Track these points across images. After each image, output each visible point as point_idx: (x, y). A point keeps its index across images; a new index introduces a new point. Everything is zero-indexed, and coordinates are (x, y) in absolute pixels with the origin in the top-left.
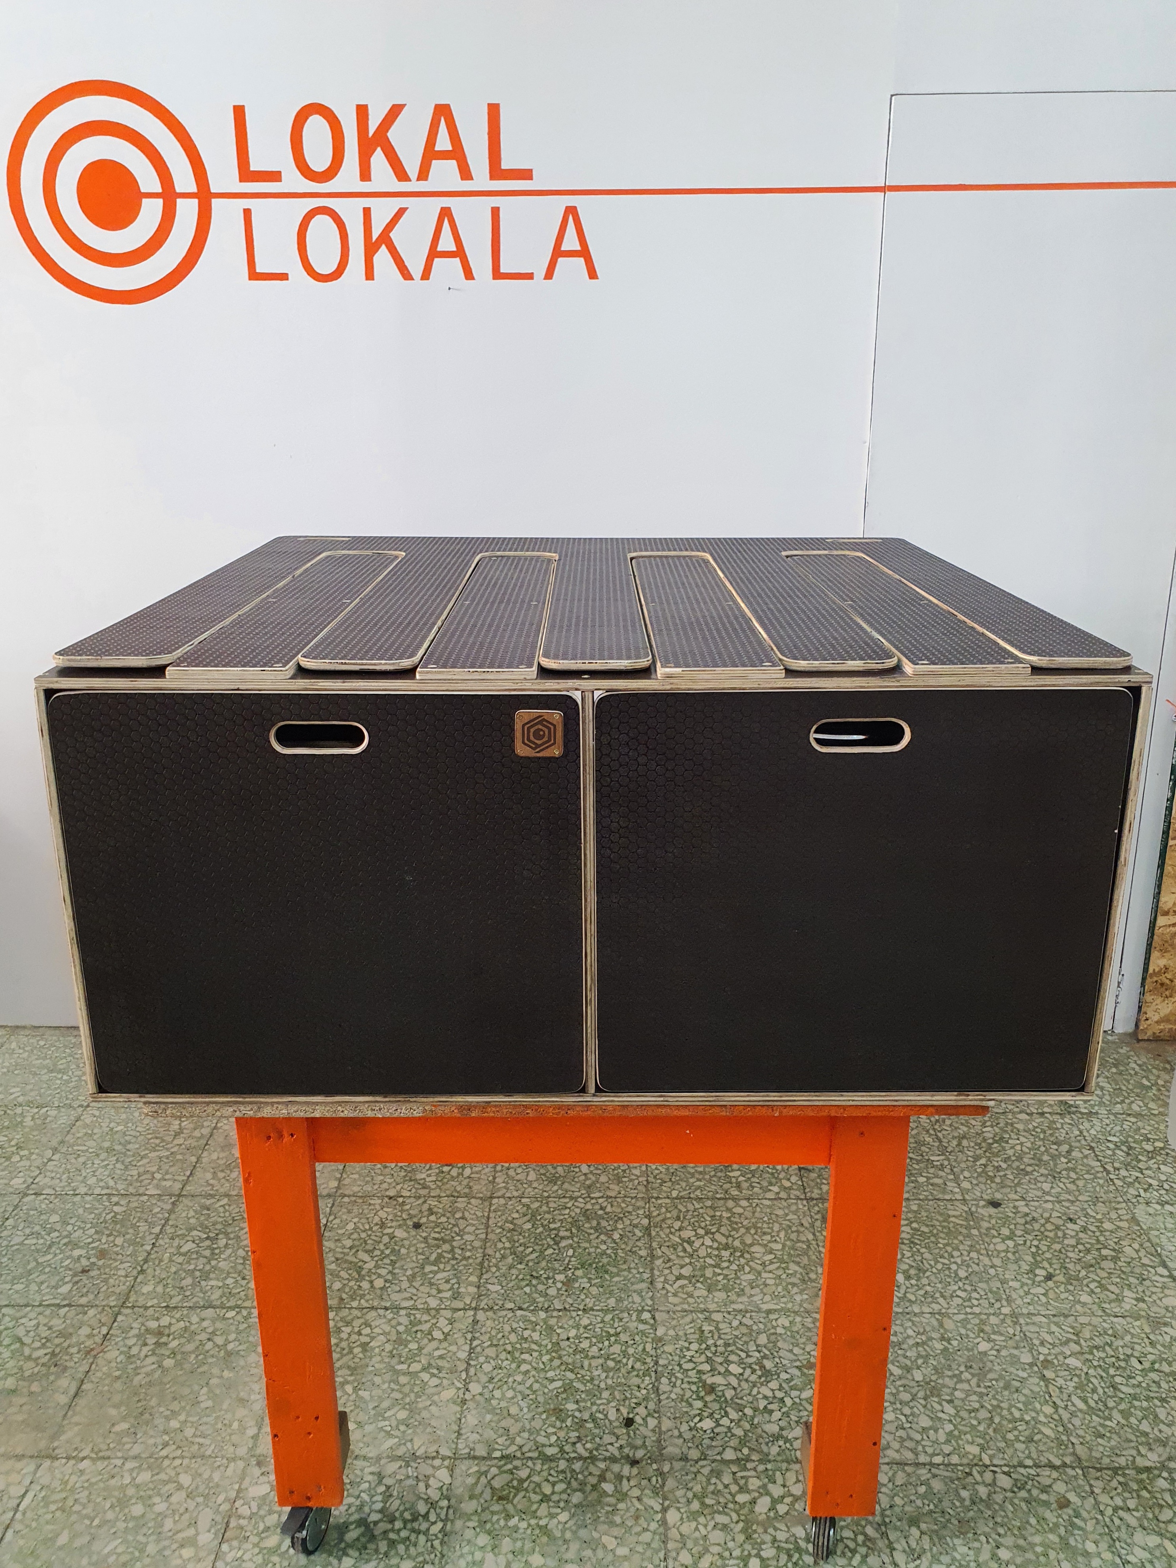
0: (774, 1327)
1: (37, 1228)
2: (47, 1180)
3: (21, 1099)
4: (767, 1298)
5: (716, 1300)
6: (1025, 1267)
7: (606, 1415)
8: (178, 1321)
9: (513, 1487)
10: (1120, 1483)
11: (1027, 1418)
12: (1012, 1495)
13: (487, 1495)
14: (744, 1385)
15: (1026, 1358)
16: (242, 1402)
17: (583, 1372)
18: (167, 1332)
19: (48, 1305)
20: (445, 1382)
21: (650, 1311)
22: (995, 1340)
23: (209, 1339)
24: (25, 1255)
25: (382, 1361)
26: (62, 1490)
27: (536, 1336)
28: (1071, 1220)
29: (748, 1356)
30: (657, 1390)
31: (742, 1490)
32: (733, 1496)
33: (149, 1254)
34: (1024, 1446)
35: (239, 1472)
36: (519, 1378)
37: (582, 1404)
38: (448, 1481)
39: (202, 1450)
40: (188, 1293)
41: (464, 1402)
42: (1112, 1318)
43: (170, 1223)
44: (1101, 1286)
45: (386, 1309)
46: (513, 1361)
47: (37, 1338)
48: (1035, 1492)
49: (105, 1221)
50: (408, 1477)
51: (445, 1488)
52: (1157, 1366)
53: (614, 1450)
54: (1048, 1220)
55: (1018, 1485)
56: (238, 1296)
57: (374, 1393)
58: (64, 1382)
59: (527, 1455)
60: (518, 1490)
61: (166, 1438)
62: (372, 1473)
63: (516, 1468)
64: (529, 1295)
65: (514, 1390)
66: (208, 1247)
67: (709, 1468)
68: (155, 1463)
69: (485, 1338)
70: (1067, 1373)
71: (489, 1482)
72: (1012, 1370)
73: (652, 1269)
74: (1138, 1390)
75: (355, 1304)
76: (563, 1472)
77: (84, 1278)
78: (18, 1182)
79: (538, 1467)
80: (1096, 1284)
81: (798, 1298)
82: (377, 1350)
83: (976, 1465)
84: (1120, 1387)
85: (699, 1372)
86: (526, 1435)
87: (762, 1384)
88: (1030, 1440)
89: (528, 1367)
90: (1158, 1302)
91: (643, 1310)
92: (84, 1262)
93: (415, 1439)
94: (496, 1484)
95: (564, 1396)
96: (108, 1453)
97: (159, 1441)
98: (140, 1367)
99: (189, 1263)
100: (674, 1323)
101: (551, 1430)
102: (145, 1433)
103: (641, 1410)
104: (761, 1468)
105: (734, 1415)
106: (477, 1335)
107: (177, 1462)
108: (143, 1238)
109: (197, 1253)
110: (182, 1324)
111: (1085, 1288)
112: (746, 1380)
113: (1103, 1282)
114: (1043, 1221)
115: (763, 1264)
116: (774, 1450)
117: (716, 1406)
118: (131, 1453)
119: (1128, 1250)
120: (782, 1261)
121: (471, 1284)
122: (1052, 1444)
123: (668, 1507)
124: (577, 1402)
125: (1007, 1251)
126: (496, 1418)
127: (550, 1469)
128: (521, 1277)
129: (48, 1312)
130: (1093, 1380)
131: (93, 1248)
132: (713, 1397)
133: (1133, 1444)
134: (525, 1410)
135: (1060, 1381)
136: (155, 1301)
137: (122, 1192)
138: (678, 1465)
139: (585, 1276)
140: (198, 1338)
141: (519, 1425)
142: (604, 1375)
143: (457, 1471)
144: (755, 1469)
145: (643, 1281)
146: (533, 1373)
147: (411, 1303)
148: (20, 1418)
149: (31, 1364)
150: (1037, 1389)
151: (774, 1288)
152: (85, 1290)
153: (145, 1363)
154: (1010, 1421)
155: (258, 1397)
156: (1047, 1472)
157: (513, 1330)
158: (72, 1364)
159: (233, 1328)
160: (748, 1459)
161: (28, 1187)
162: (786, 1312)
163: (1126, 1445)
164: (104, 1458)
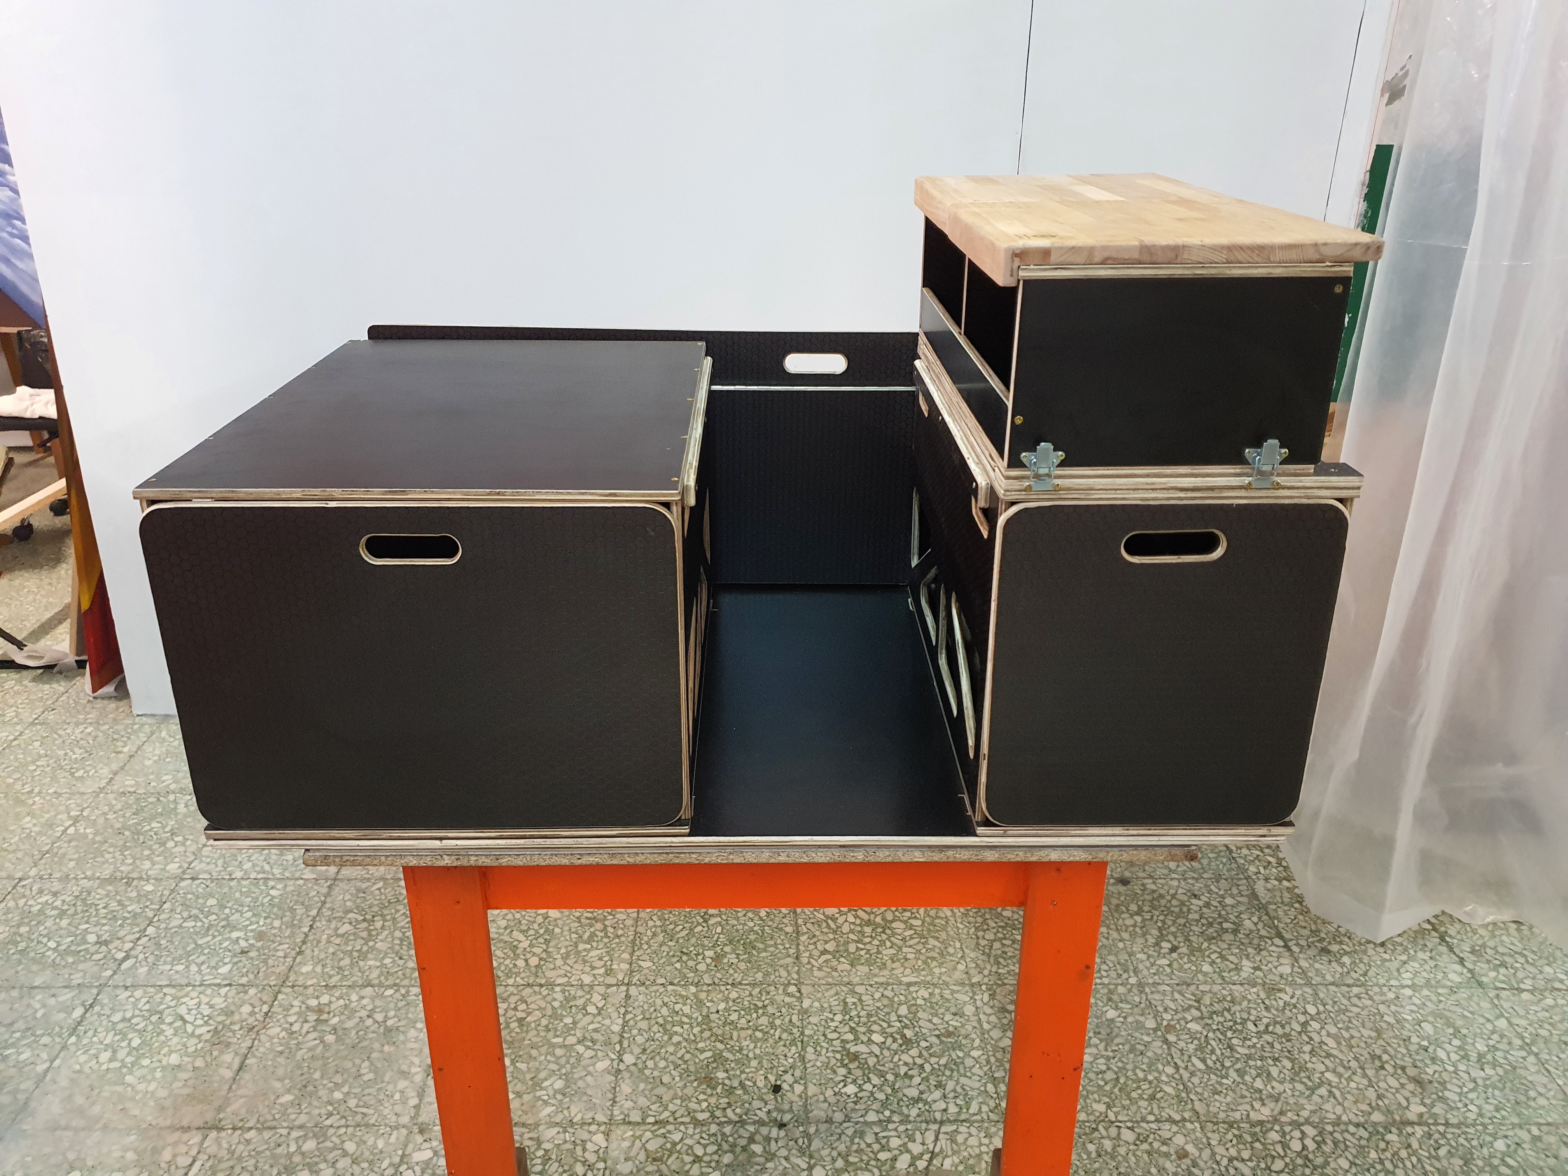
0: (913, 998)
1: (195, 912)
2: (203, 865)
3: (173, 787)
4: (908, 971)
5: (859, 973)
6: (1151, 940)
7: (755, 1083)
8: (338, 999)
9: (667, 1150)
10: (1235, 1136)
11: (1150, 1078)
12: (1136, 1147)
13: (642, 1157)
14: (885, 1052)
15: (1151, 1024)
16: (405, 1075)
17: (732, 1043)
18: (327, 1010)
19: (210, 985)
20: (600, 1054)
21: (796, 985)
22: (1121, 1009)
23: (368, 1016)
24: (183, 938)
25: (538, 1035)
26: (228, 1160)
27: (687, 1010)
28: (1195, 896)
29: (890, 1026)
30: (803, 1059)
31: (883, 1148)
32: (875, 1154)
33: (307, 936)
34: (1146, 1103)
35: (402, 1139)
36: (671, 1049)
37: (731, 1073)
38: (604, 1144)
39: (366, 1119)
40: (346, 973)
41: (619, 1071)
42: (1231, 986)
43: (328, 905)
44: (1222, 957)
45: (541, 986)
46: (665, 1033)
47: (199, 1016)
48: (1156, 1145)
49: (262, 905)
50: (566, 1142)
51: (601, 1151)
52: (1271, 1028)
53: (762, 1115)
54: (1173, 896)
55: (1141, 1139)
56: (396, 975)
57: (531, 1065)
58: (228, 1057)
59: (680, 1120)
60: (671, 1153)
61: (330, 1108)
62: (531, 1139)
63: (669, 1132)
64: (680, 971)
65: (666, 1059)
66: (367, 929)
67: (853, 1129)
68: (320, 1132)
69: (638, 1011)
70: (1187, 1036)
71: (643, 1145)
72: (1137, 1035)
73: (798, 945)
74: (1253, 1051)
75: (511, 981)
76: (714, 1135)
77: (244, 959)
78: (173, 867)
79: (690, 1131)
80: (1217, 955)
81: (937, 971)
82: (533, 1025)
83: (1103, 1121)
84: (1237, 1048)
85: (842, 1041)
86: (678, 1102)
87: (903, 1052)
88: (1152, 1097)
89: (680, 1039)
90: (1274, 970)
91: (789, 983)
92: (243, 943)
93: (572, 1107)
94: (652, 1146)
95: (715, 1065)
96: (274, 1123)
97: (323, 1111)
98: (303, 1043)
99: (346, 944)
100: (820, 995)
101: (702, 1097)
102: (310, 1104)
103: (788, 1078)
104: (902, 1128)
105: (875, 1080)
106: (630, 1009)
107: (343, 1130)
108: (300, 921)
109: (354, 934)
110: (341, 1002)
111: (1207, 959)
112: (888, 1049)
113: (1224, 953)
114: (1169, 898)
115: (904, 939)
116: (914, 1112)
117: (859, 1073)
118: (297, 1123)
119: (1248, 924)
120: (922, 936)
121: (623, 961)
122: (1174, 1102)
123: (815, 1165)
124: (727, 1071)
125: (1134, 926)
126: (650, 1086)
127: (701, 1132)
128: (671, 954)
129: (209, 992)
130: (1212, 1042)
131: (252, 931)
132: (857, 1063)
133: (1248, 1100)
134: (677, 1079)
135: (1182, 1044)
136: (315, 980)
137: (278, 876)
138: (823, 1127)
139: (734, 951)
140: (358, 1014)
141: (671, 1092)
142: (752, 1046)
143: (613, 1136)
144: (896, 1130)
145: (789, 956)
146: (684, 1044)
147: (566, 979)
148: (186, 1091)
149: (194, 1041)
150: (1159, 1052)
151: (914, 962)
152: (245, 970)
153: (306, 1039)
154: (1134, 1081)
155: (419, 1069)
156: (1167, 1126)
157: (665, 1004)
158: (235, 1040)
159: (392, 1005)
160: (889, 1120)
161: (184, 872)
162: (926, 984)
163: (1241, 1100)
164: (270, 1128)
